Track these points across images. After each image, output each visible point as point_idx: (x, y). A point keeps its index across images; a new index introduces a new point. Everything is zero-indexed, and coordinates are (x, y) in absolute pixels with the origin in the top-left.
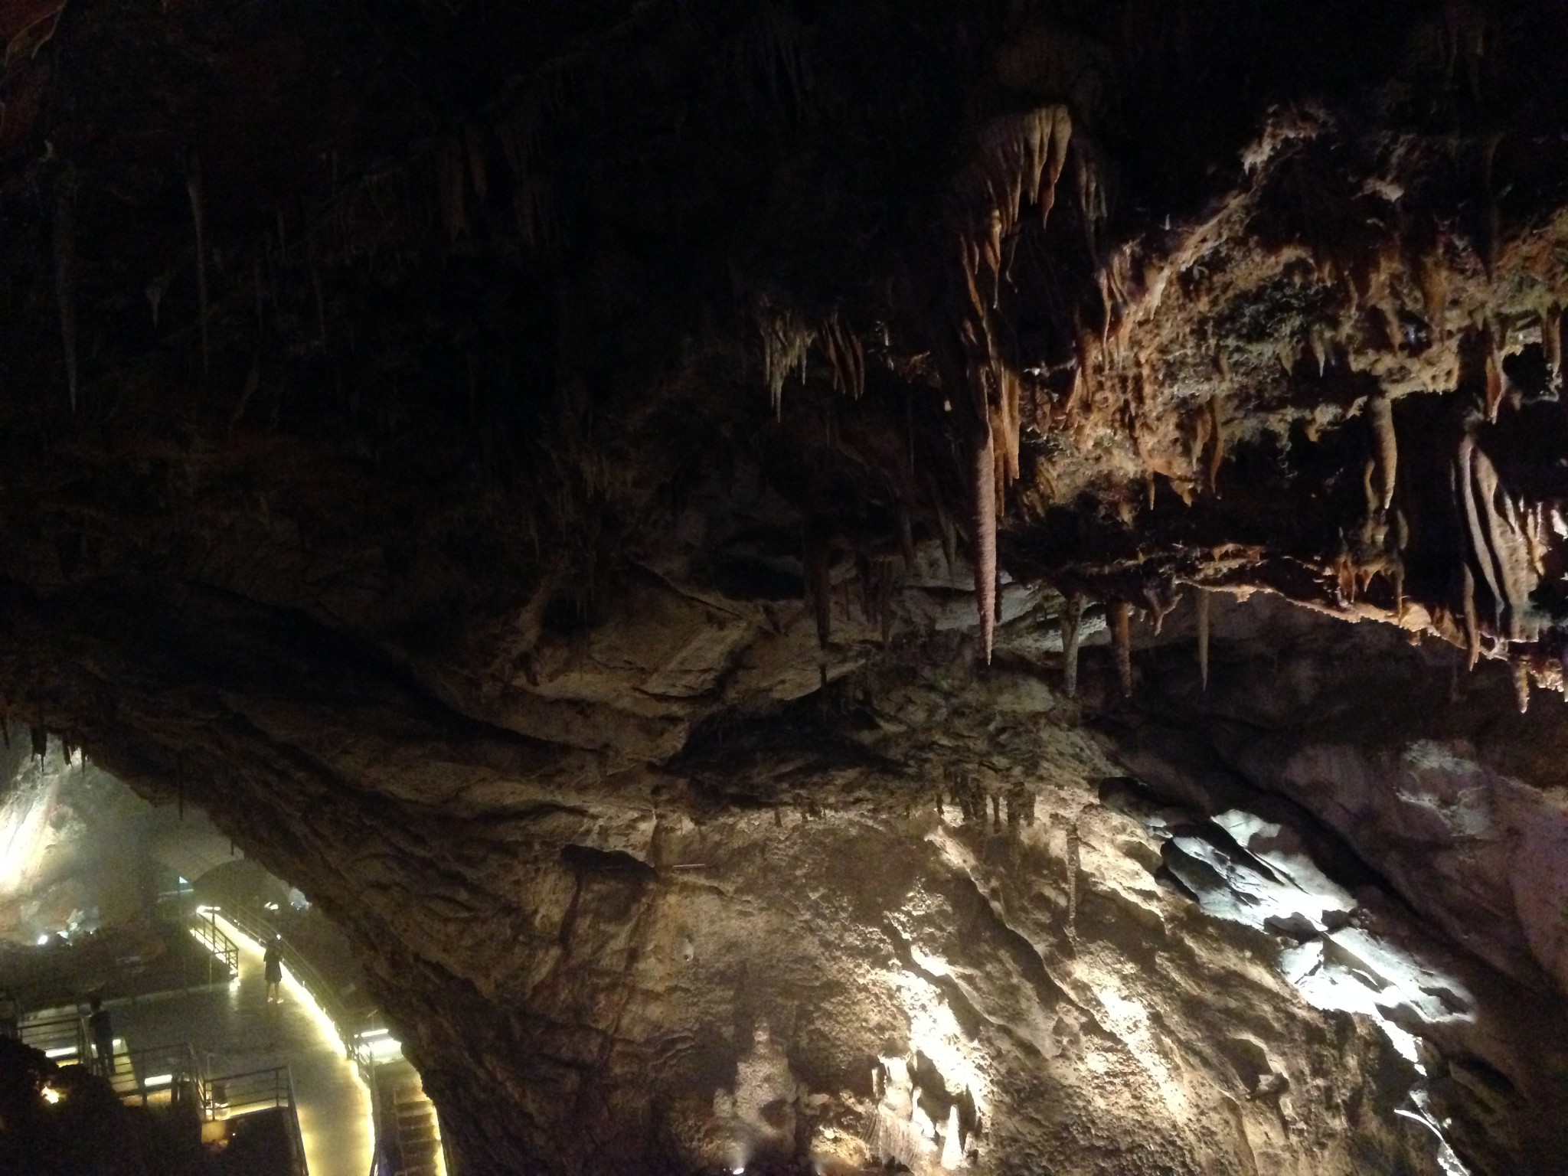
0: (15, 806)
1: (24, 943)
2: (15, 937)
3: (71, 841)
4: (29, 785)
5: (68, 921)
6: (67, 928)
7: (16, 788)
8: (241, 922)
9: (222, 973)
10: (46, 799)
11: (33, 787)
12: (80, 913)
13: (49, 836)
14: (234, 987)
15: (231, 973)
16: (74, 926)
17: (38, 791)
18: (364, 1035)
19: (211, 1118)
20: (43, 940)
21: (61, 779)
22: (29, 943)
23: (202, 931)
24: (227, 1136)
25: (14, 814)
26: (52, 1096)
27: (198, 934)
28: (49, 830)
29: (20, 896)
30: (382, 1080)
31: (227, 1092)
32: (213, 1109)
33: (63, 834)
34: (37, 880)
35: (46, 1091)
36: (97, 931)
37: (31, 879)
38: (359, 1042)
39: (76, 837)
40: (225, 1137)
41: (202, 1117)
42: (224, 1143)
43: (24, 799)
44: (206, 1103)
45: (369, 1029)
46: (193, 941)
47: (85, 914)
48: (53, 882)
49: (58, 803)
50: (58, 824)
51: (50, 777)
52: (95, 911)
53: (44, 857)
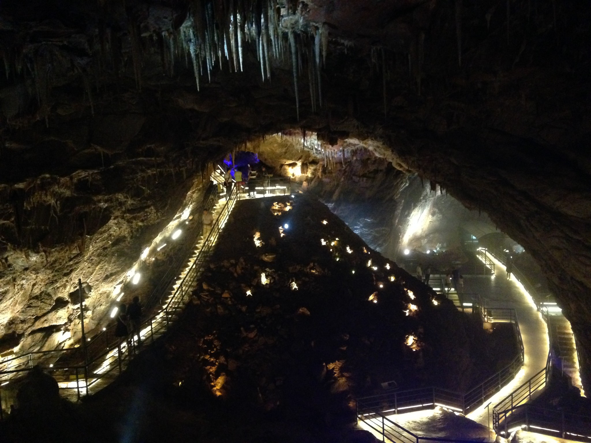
0: (420, 208)
1: (423, 252)
2: (420, 250)
3: (438, 220)
4: (425, 201)
5: (436, 247)
6: (436, 249)
7: (421, 201)
8: (495, 255)
9: (488, 272)
10: (430, 206)
11: (426, 202)
12: (440, 245)
13: (430, 218)
14: (493, 277)
15: (492, 272)
16: (438, 249)
17: (427, 203)
18: (545, 303)
19: (486, 321)
20: (428, 252)
21: (434, 199)
22: (424, 252)
23: (481, 256)
24: (492, 328)
25: (420, 210)
26: (435, 303)
27: (480, 257)
28: (430, 216)
29: (422, 237)
30: (552, 321)
31: (492, 313)
32: (487, 318)
33: (435, 218)
34: (426, 232)
35: (433, 301)
36: (446, 251)
37: (425, 232)
38: (543, 306)
39: (439, 219)
40: (491, 329)
41: (483, 320)
42: (491, 330)
43: (423, 205)
44: (485, 316)
45: (547, 302)
46: (478, 259)
47: (441, 245)
48: (432, 233)
49: (433, 207)
50: (433, 214)
51: (431, 198)
52: (445, 245)
53: (429, 225)
